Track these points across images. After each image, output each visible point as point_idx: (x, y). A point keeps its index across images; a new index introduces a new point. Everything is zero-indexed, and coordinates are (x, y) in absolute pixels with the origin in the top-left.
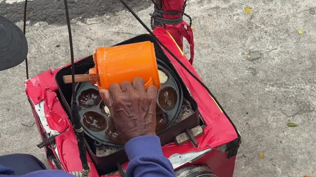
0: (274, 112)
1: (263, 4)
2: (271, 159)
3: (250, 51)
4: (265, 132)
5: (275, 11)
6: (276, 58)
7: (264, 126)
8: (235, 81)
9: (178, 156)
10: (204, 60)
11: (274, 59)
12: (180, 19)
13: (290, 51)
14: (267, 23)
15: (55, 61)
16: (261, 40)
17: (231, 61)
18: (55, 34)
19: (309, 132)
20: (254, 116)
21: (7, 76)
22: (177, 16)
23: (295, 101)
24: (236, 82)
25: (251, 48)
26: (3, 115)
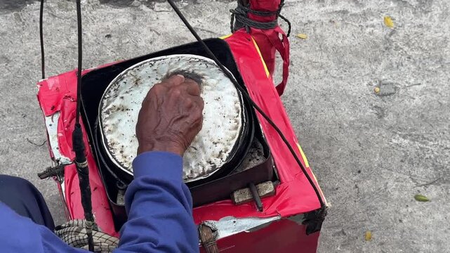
0: (398, 175)
1: (413, 16)
2: (382, 244)
3: (380, 82)
4: (380, 203)
5: (429, 28)
6: (417, 98)
7: (381, 193)
8: (351, 121)
9: (232, 221)
10: (311, 85)
11: (414, 99)
12: (273, 23)
13: (440, 89)
14: (413, 44)
15: (102, 57)
16: (400, 67)
17: (350, 93)
18: (108, 18)
19: (444, 212)
20: (369, 177)
21: (32, 68)
22: (268, 18)
23: (433, 164)
24: (351, 124)
25: (384, 77)
26: (16, 123)
